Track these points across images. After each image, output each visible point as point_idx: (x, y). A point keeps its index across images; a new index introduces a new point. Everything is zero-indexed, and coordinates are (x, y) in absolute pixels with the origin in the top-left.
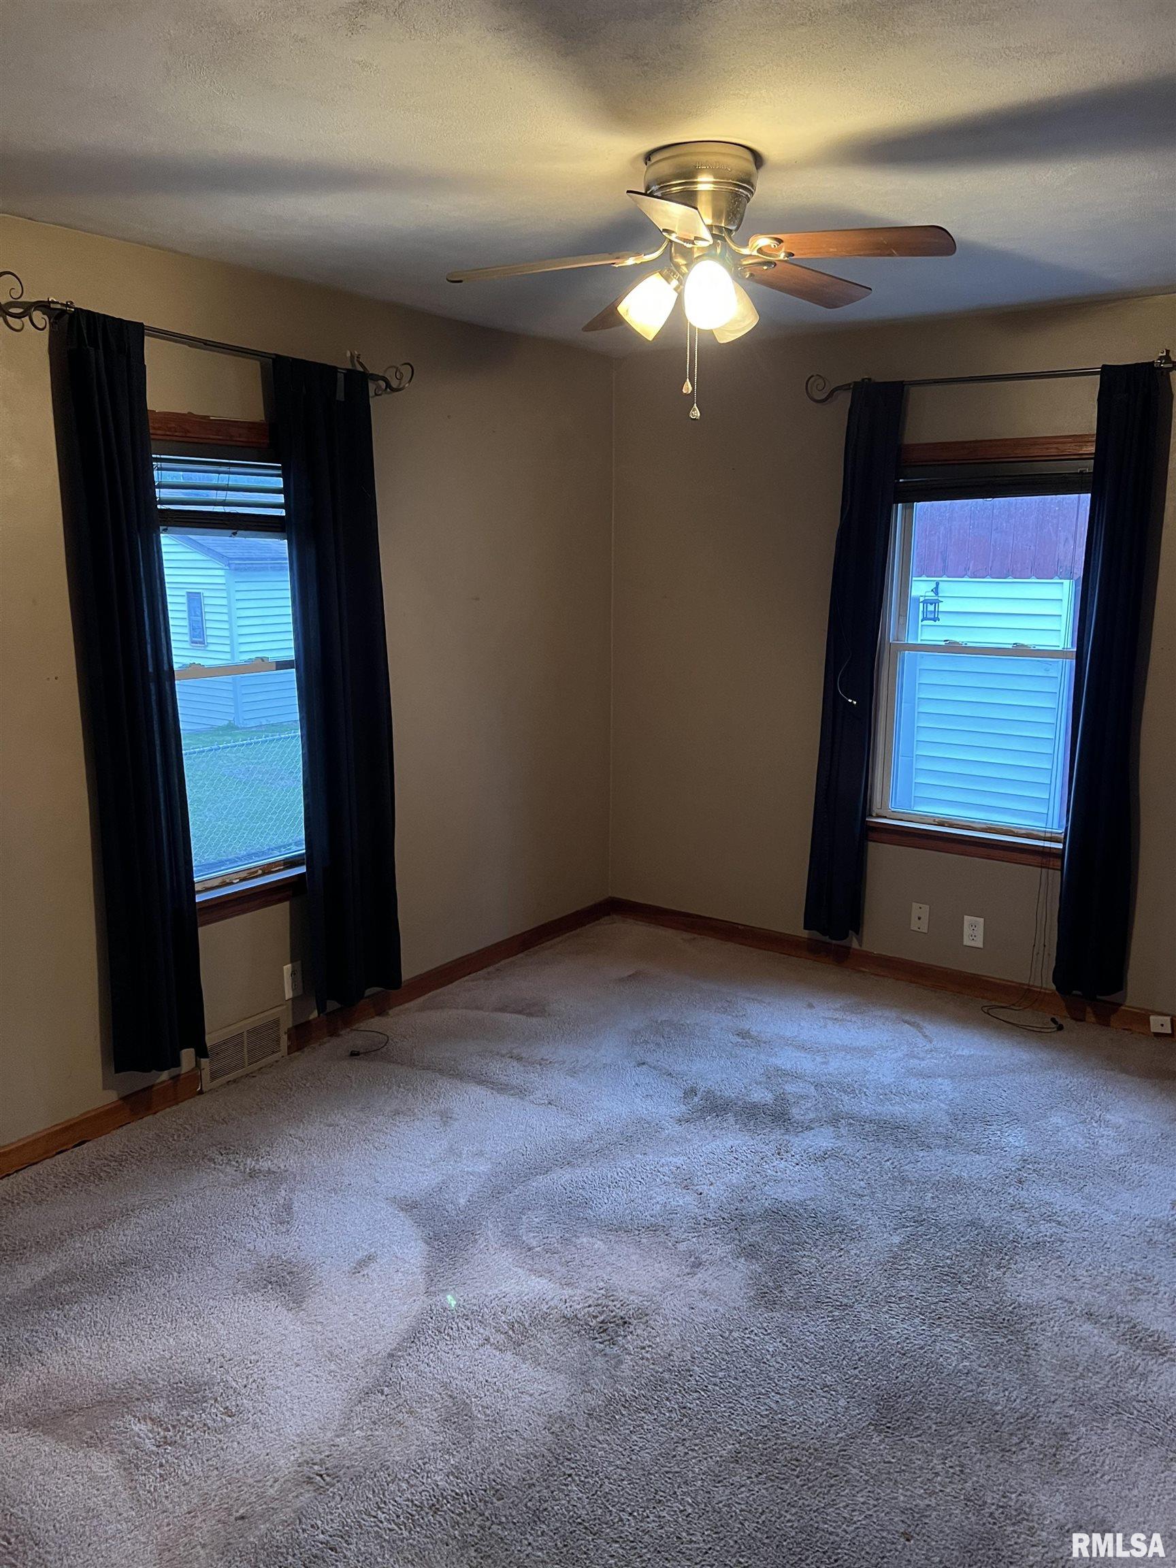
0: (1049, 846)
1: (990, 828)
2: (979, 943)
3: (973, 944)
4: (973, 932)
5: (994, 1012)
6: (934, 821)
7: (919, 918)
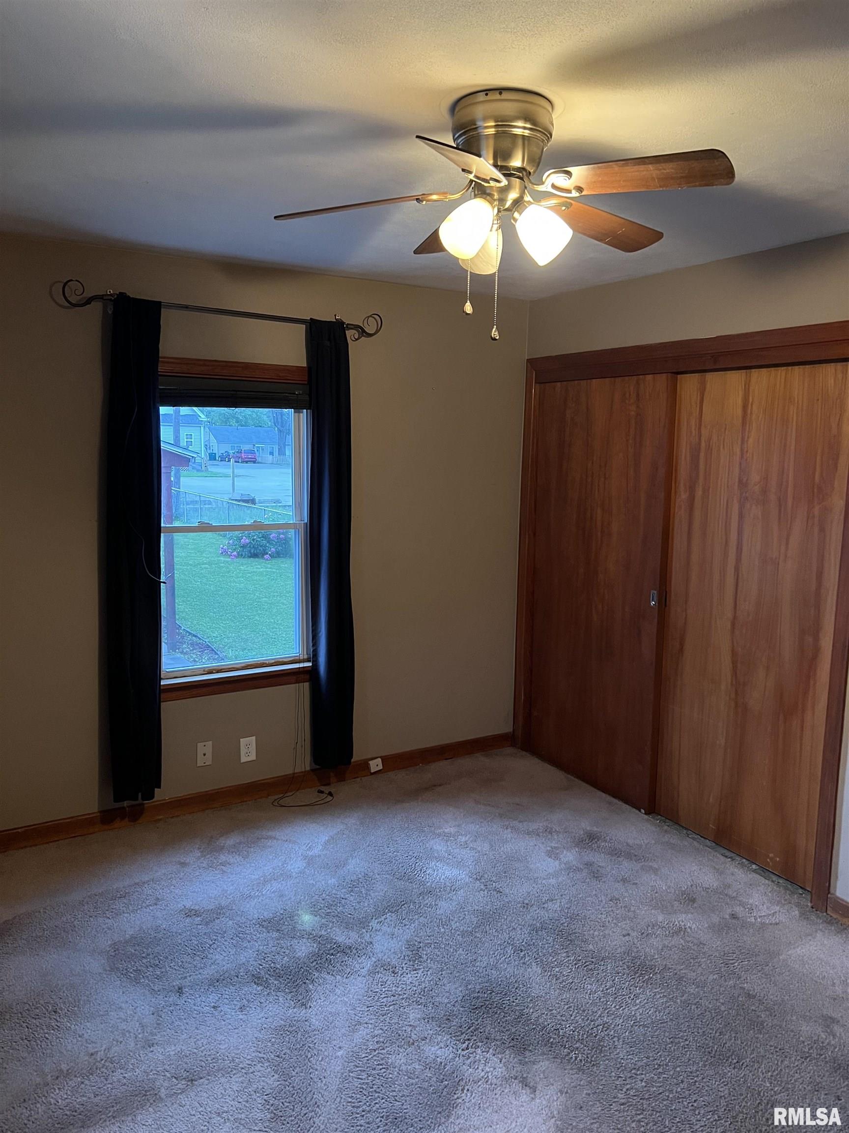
0: (298, 667)
1: (249, 665)
2: (253, 757)
3: (249, 759)
4: (248, 749)
5: (282, 802)
6: (204, 671)
7: (204, 755)
